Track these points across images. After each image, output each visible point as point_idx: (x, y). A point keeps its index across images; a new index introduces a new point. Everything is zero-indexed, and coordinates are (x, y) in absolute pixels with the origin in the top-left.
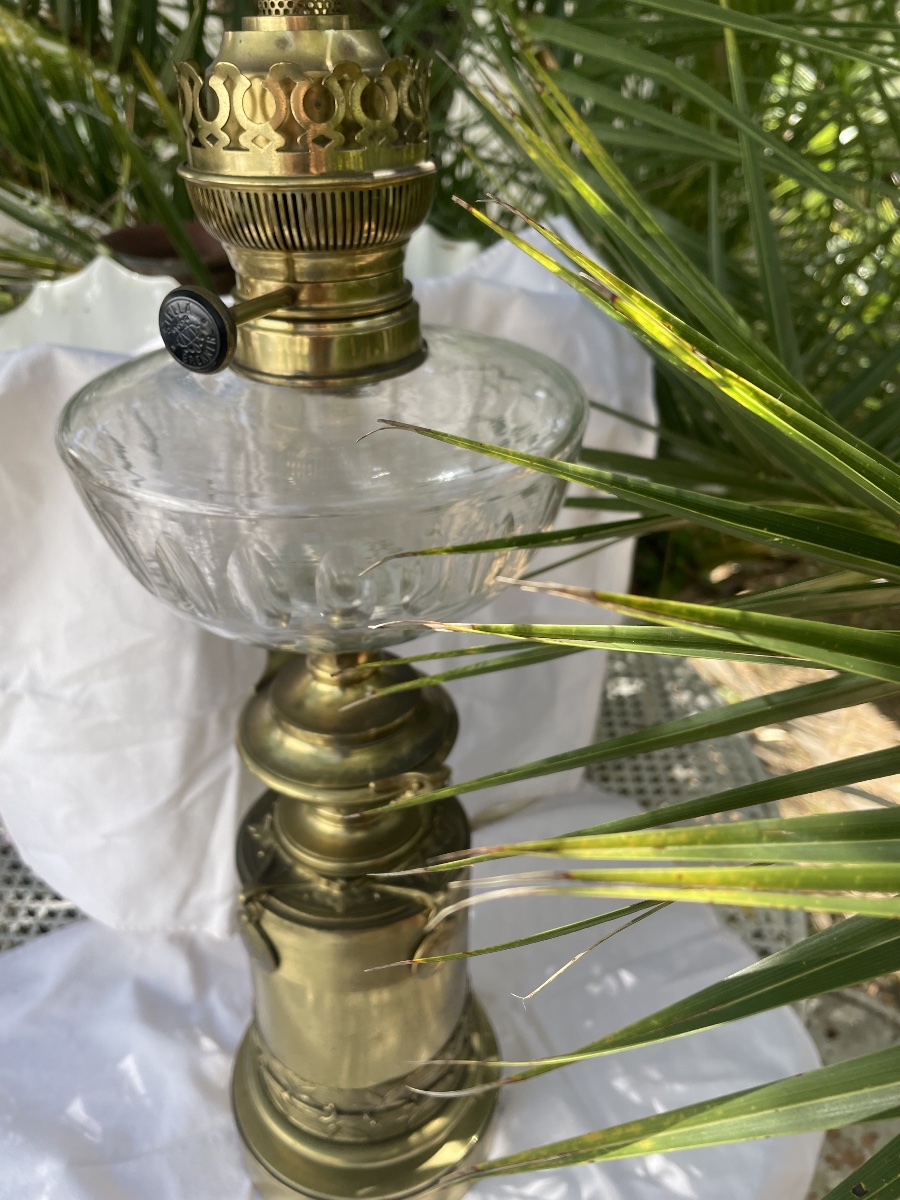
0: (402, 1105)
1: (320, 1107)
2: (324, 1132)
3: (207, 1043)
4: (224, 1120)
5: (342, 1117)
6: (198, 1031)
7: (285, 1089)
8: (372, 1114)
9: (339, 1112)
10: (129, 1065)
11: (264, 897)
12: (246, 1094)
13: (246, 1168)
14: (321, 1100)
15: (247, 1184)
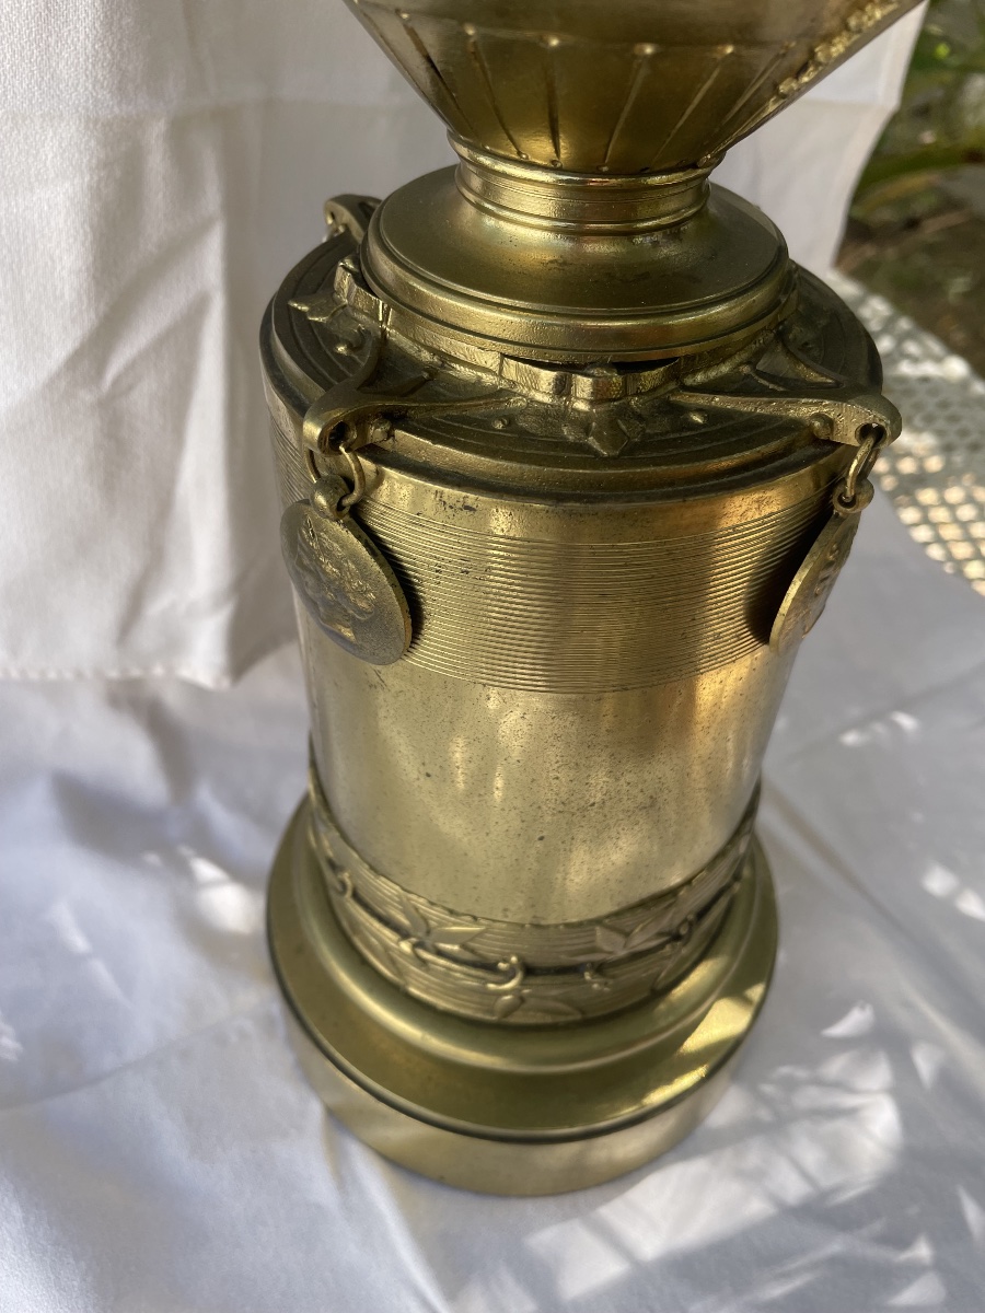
0: (662, 946)
1: (490, 967)
2: (491, 1011)
3: (205, 870)
4: (257, 999)
5: (538, 980)
6: (185, 851)
7: (404, 934)
8: (600, 969)
9: (529, 971)
10: (63, 916)
11: (376, 433)
12: (303, 950)
13: (308, 1078)
14: (488, 949)
15: (315, 1110)
